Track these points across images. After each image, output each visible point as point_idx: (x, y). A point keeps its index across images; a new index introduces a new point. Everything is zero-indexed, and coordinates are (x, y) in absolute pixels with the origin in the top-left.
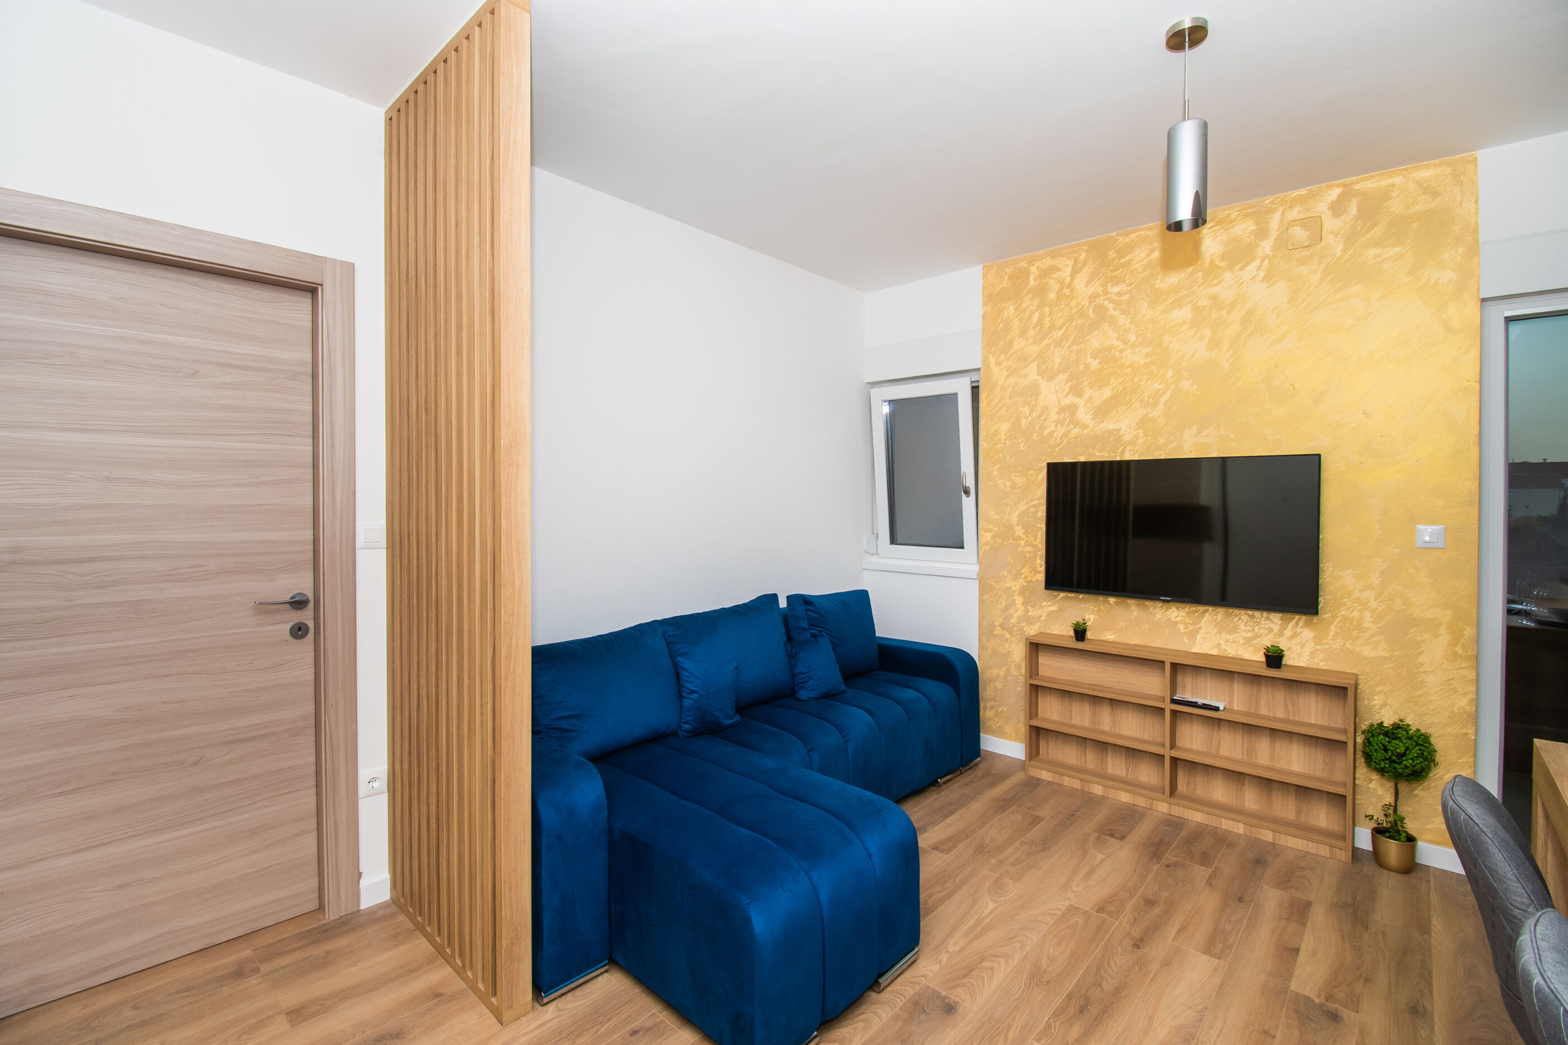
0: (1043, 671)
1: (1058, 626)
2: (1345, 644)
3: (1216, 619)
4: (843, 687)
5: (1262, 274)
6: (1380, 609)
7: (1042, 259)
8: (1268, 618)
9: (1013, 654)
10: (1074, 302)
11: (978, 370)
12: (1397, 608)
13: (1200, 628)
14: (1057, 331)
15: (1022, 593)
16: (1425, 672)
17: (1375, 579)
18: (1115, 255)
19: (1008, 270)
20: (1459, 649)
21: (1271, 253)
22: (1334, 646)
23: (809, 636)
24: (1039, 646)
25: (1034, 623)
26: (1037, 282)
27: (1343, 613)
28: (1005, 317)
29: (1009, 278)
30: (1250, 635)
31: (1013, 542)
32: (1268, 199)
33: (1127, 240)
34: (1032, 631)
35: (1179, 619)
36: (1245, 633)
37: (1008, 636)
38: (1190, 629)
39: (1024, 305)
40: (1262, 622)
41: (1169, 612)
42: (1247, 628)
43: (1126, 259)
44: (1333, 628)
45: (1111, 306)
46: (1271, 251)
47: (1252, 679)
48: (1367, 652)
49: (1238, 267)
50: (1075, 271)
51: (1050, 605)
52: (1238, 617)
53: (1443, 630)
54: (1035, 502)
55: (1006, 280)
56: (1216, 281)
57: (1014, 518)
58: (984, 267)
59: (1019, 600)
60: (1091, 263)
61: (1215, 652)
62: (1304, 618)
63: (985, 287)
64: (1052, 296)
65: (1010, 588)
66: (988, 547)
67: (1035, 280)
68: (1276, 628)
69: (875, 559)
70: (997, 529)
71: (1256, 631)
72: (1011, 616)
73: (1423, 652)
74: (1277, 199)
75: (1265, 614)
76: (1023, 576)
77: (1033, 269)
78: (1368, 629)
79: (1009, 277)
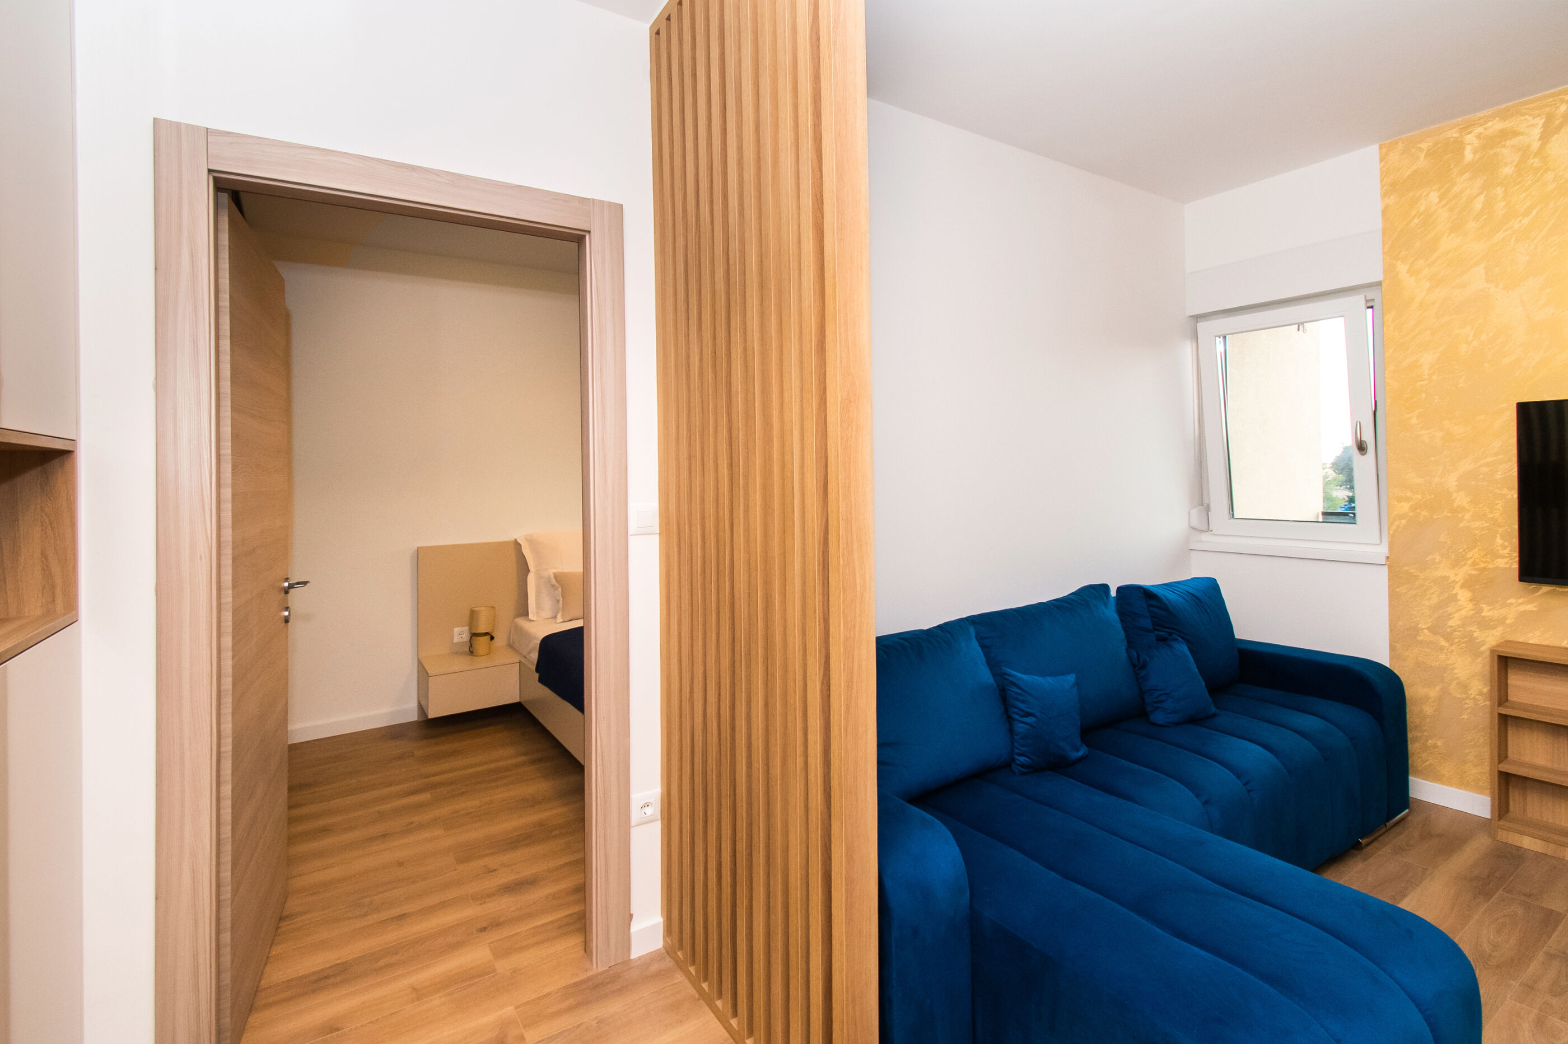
0: (1514, 696)
1: (1538, 633)
4: (1213, 709)
7: (1486, 122)
9: (1453, 669)
10: (1550, 176)
11: (1379, 284)
14: (1521, 218)
15: (1469, 584)
19: (1424, 146)
23: (1154, 638)
24: (1509, 660)
25: (1494, 628)
26: (1477, 156)
28: (1422, 208)
29: (1426, 156)
31: (1449, 515)
34: (1491, 639)
37: (1443, 643)
39: (1456, 189)
51: (1522, 603)
54: (1489, 459)
55: (1422, 158)
57: (1452, 481)
58: (1381, 148)
59: (1463, 596)
63: (1384, 174)
64: (1508, 170)
65: (1446, 578)
66: (1404, 522)
67: (1475, 153)
69: (1205, 537)
70: (1419, 496)
72: (1449, 617)
76: (1470, 562)
77: (1469, 138)
79: (1426, 154)
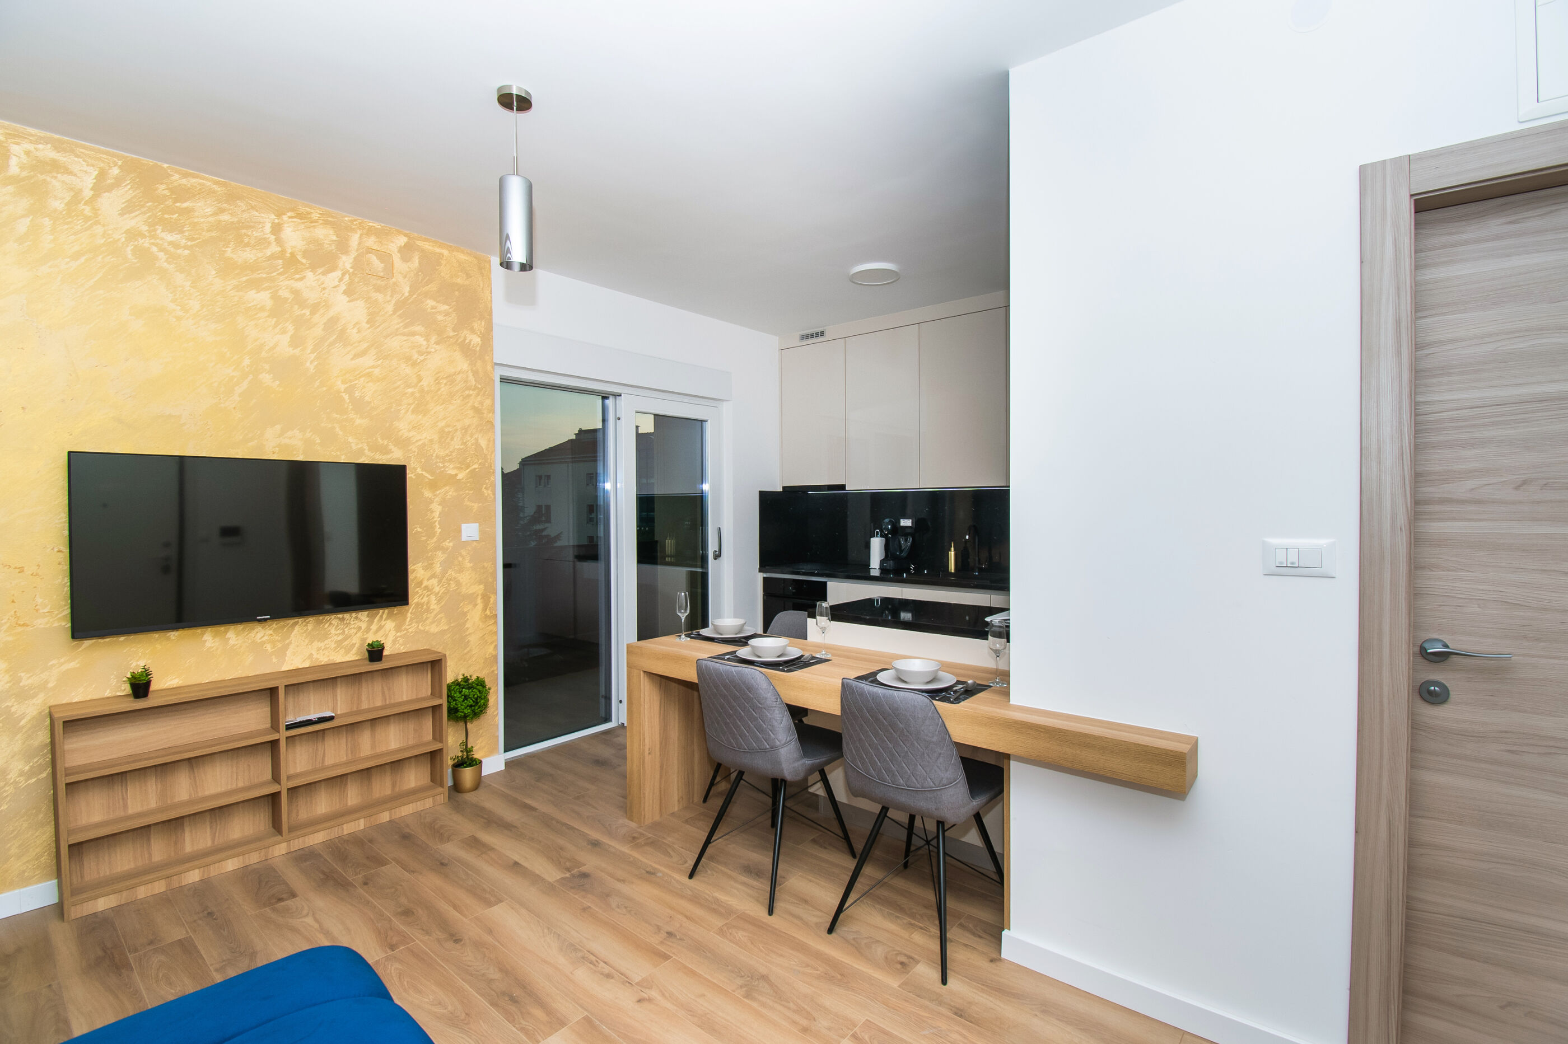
0: (73, 760)
2: (418, 626)
3: (307, 629)
5: (343, 287)
6: (442, 591)
8: (356, 618)
12: (451, 589)
13: (290, 643)
16: (469, 634)
17: (438, 568)
18: (167, 193)
20: (488, 612)
21: (351, 270)
22: (410, 630)
27: (415, 601)
30: (341, 637)
32: (349, 217)
33: (184, 181)
35: (266, 638)
36: (335, 637)
38: (280, 646)
40: (352, 623)
41: (252, 634)
42: (338, 632)
43: (185, 205)
44: (409, 615)
45: (161, 255)
46: (351, 268)
47: (354, 678)
48: (434, 629)
49: (320, 270)
50: (101, 186)
52: (329, 623)
53: (479, 601)
56: (297, 276)
60: (129, 187)
61: (307, 665)
62: (386, 611)
68: (364, 625)
71: (346, 632)
73: (468, 619)
74: (355, 220)
75: (354, 615)
78: (434, 609)
